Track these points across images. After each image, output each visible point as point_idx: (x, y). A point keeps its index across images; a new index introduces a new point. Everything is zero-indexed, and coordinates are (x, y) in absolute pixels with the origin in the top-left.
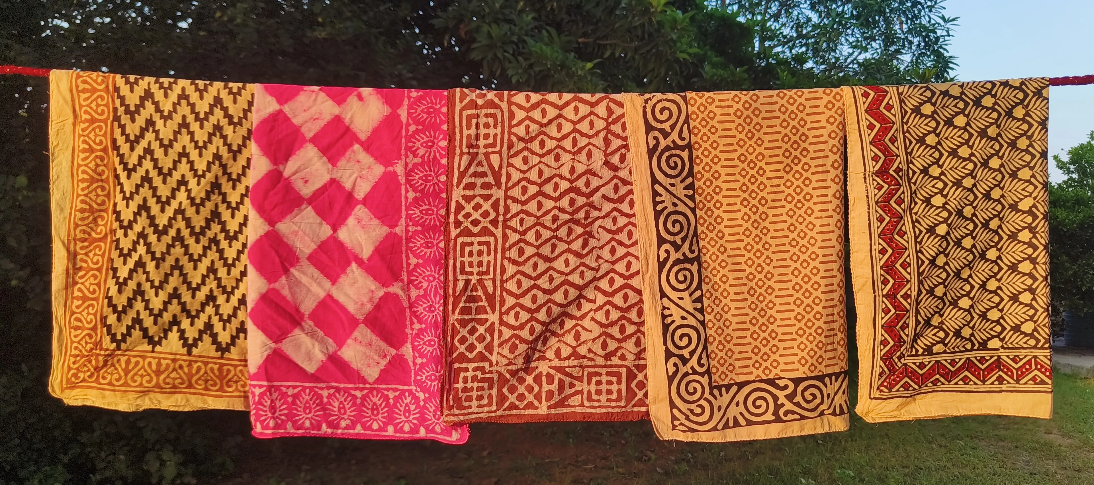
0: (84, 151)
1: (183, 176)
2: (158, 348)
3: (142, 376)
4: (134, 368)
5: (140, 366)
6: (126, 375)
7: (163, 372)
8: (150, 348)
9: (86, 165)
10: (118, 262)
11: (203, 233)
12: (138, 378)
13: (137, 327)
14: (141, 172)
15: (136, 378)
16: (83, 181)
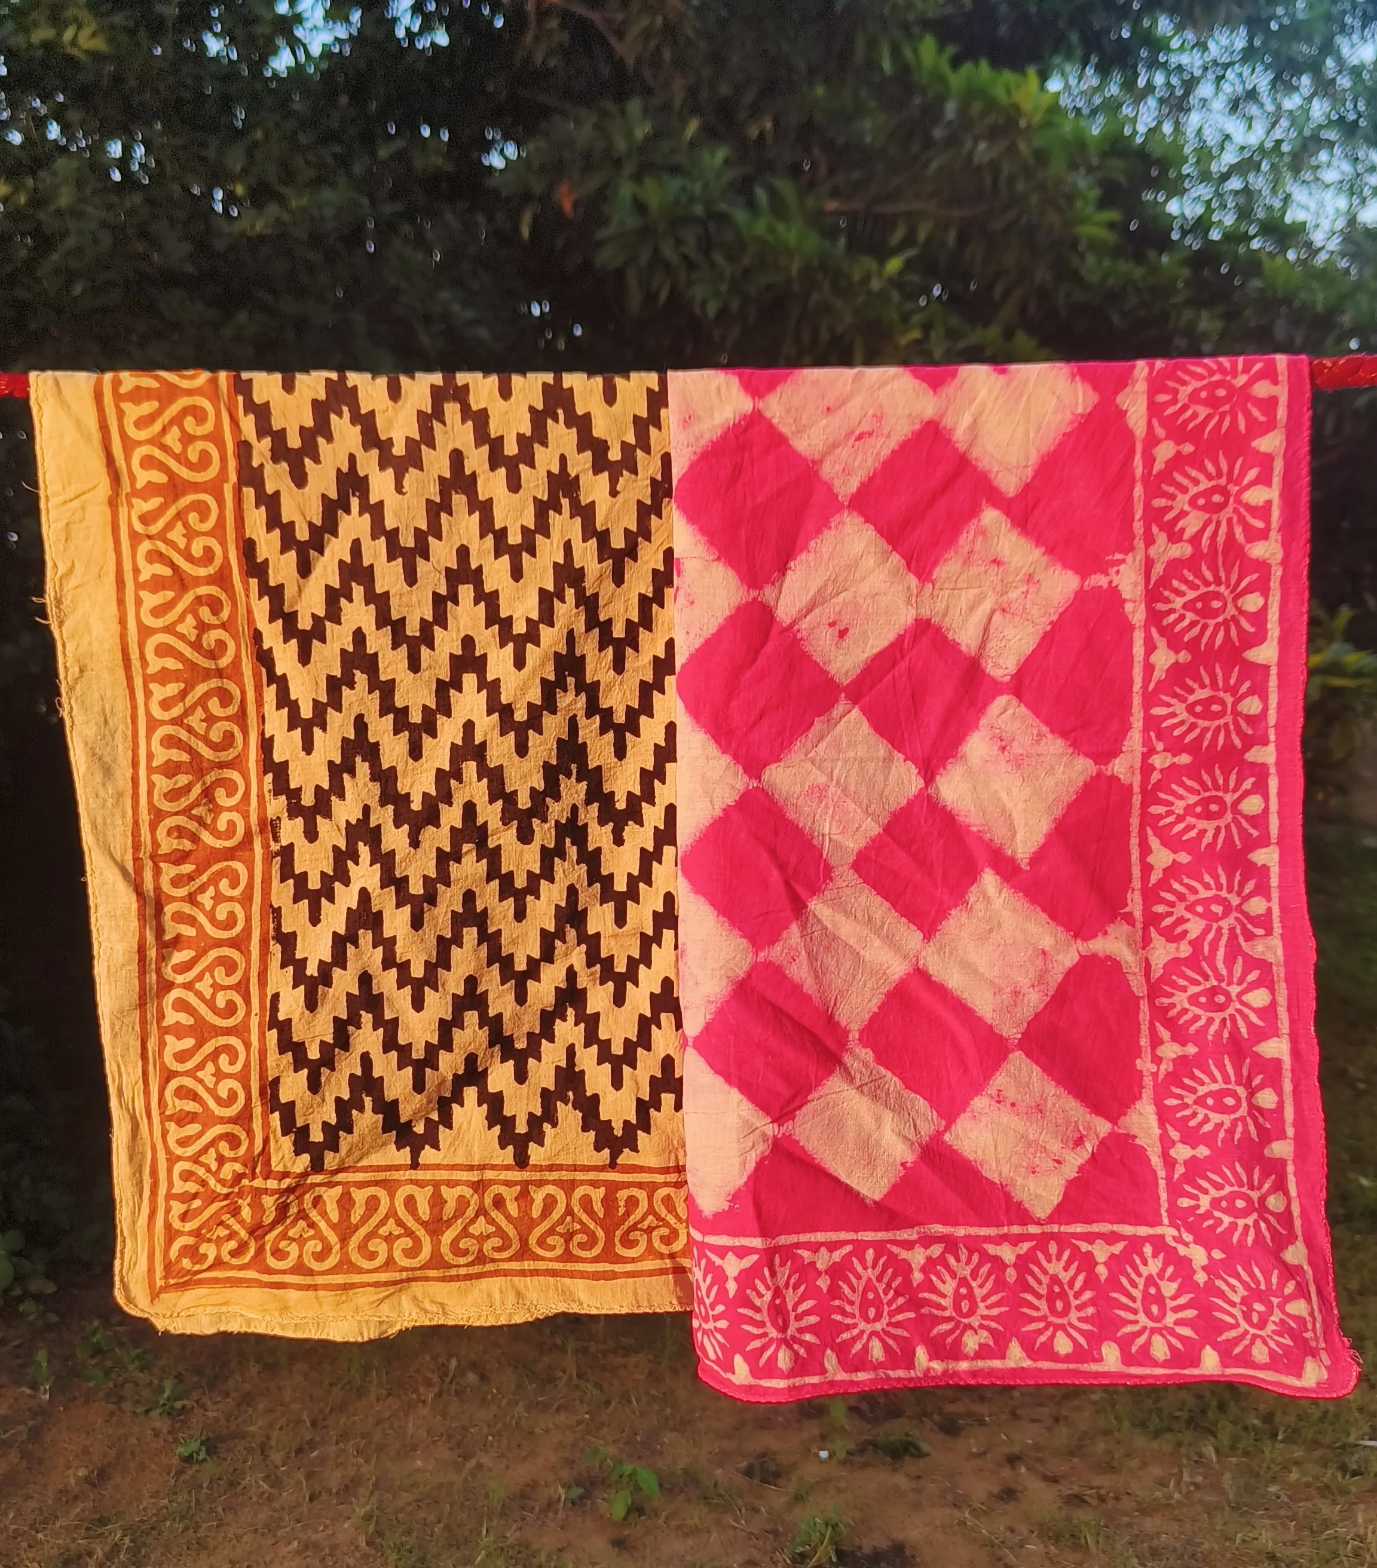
0: (156, 584)
1: (468, 642)
2: (428, 1155)
3: (390, 1239)
4: (365, 1219)
5: (383, 1210)
6: (344, 1240)
7: (449, 1223)
8: (404, 1156)
9: (169, 629)
10: (296, 916)
11: (538, 810)
12: (378, 1246)
13: (368, 1101)
14: (339, 637)
15: (374, 1245)
16: (164, 677)
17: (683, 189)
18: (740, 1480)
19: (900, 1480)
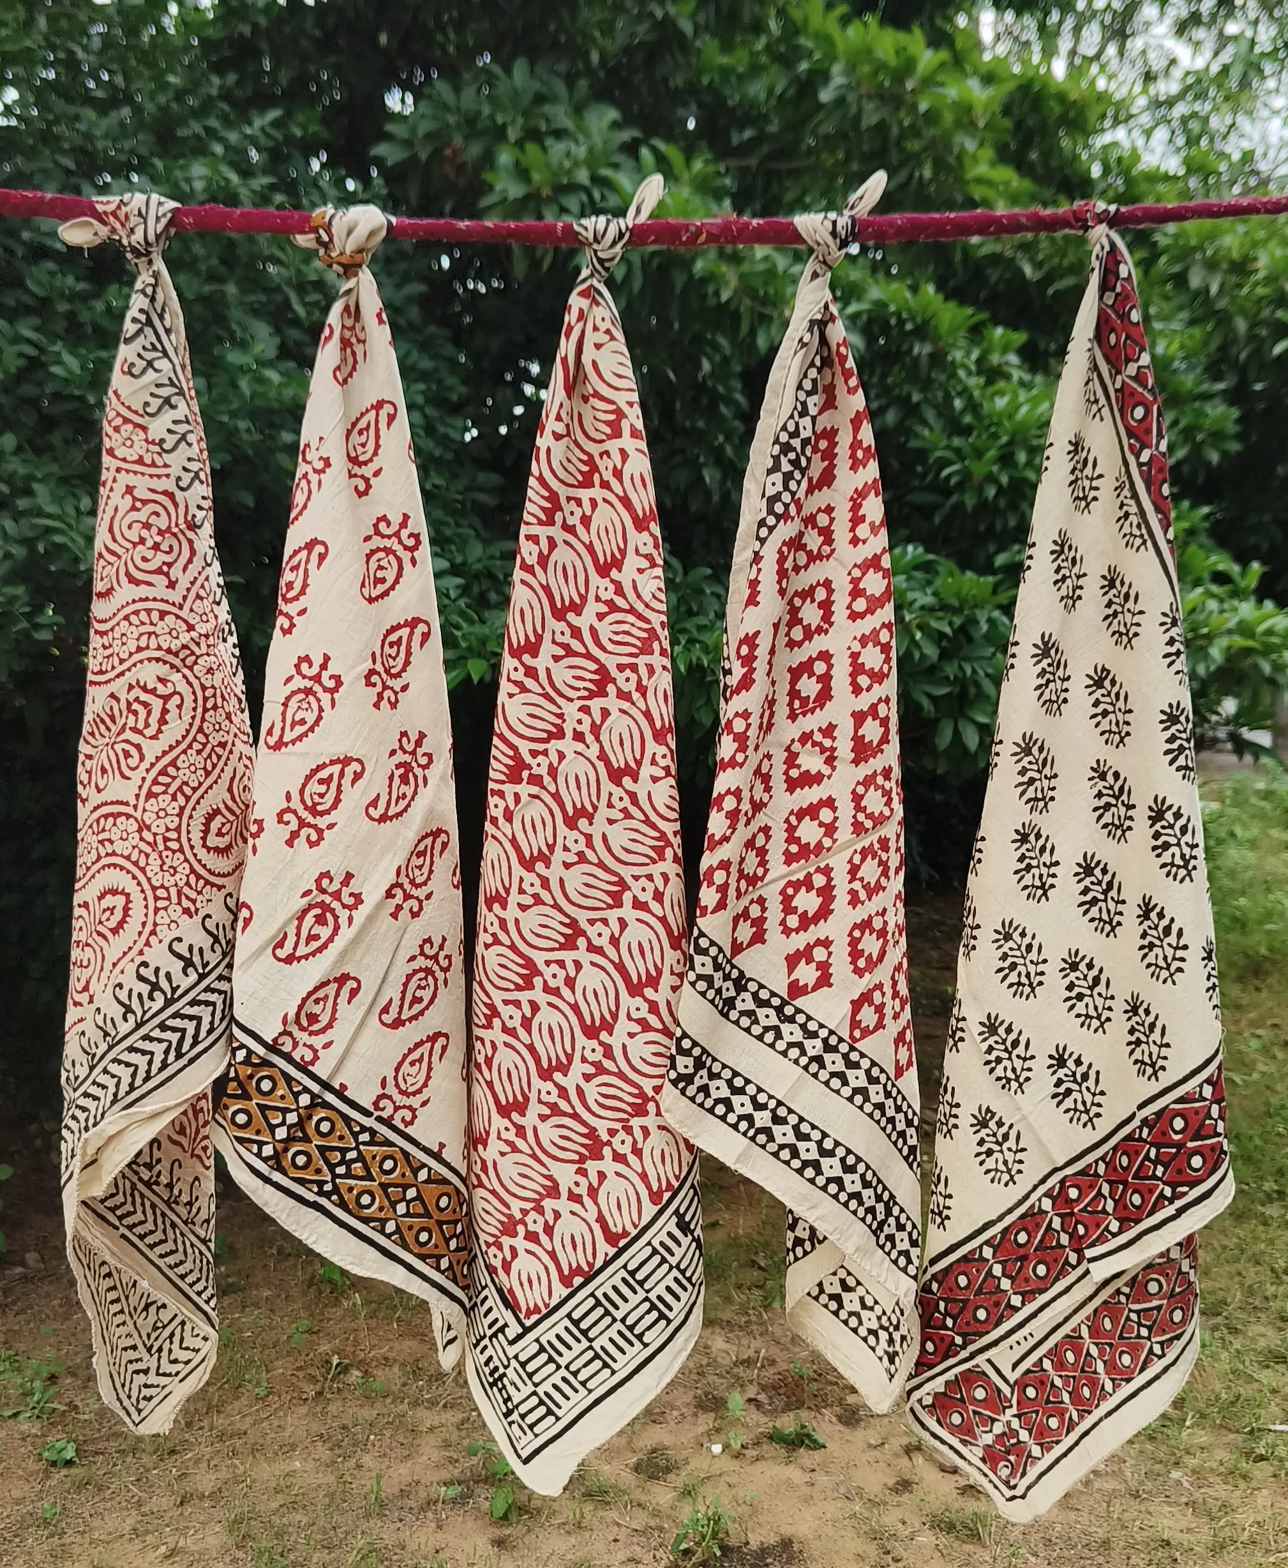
17: (568, 154)
18: (628, 1478)
19: (794, 1474)
